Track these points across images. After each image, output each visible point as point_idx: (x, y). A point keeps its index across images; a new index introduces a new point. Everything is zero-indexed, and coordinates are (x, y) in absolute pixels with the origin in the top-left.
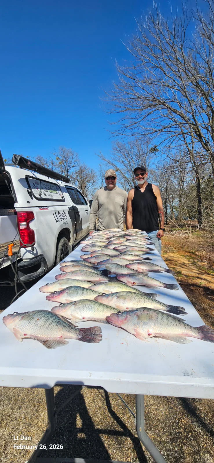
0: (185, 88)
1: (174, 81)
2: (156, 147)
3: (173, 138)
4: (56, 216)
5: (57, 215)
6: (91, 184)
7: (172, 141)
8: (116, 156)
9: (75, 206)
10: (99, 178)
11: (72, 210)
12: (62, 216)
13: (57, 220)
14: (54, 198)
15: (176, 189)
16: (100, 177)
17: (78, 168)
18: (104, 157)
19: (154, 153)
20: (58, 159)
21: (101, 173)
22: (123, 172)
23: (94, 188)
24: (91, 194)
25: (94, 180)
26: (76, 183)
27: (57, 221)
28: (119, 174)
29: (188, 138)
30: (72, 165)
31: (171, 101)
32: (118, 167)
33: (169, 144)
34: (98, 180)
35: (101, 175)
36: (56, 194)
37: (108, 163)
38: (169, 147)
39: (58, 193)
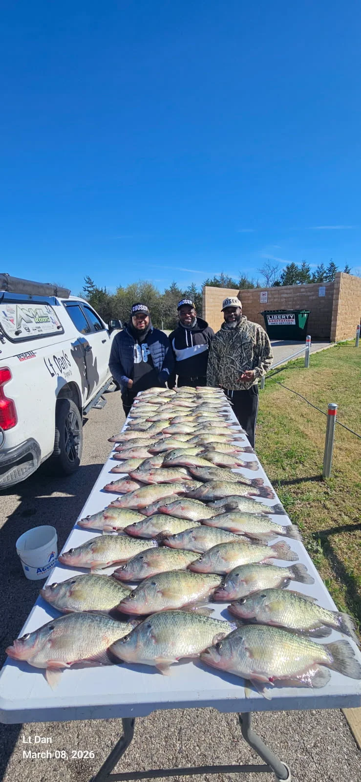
4: (51, 365)
5: (52, 362)
9: (83, 338)
11: (77, 346)
12: (60, 363)
13: (52, 372)
14: (44, 332)
27: (53, 375)
36: (47, 323)
39: (51, 321)
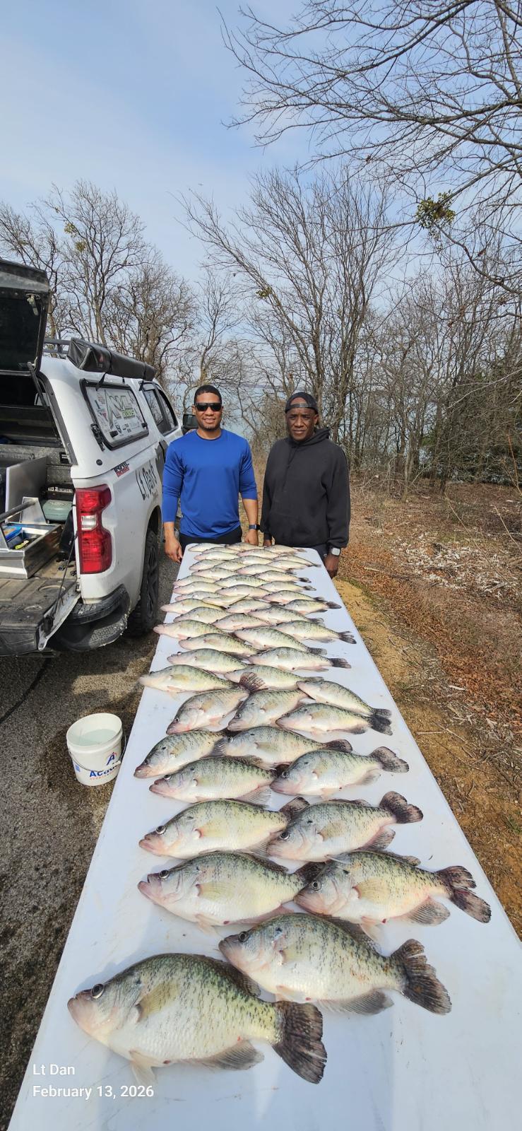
2: (447, 198)
4: (142, 483)
6: (176, 332)
10: (204, 318)
16: (207, 314)
17: (135, 273)
18: (221, 234)
20: (71, 229)
21: (211, 301)
22: (284, 302)
23: (186, 345)
24: (177, 363)
25: (189, 321)
26: (131, 323)
28: (270, 307)
30: (121, 258)
32: (270, 284)
34: (199, 323)
35: (211, 308)
37: (234, 259)
39: (136, 415)
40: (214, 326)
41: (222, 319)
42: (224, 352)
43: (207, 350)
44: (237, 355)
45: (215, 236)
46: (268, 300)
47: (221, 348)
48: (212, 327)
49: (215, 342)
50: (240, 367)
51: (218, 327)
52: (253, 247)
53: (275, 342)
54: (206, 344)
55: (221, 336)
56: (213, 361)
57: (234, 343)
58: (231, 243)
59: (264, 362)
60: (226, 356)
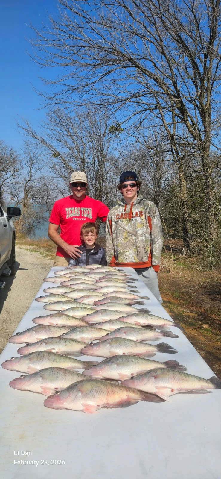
0: (161, 41)
1: (145, 28)
2: (119, 125)
3: (145, 114)
7: (143, 118)
8: (54, 132)
10: (25, 166)
15: (150, 191)
16: (26, 164)
18: (33, 132)
19: (116, 135)
21: (28, 157)
22: (66, 158)
25: (16, 168)
28: (60, 161)
29: (167, 114)
31: (141, 58)
32: (58, 151)
33: (138, 123)
34: (22, 169)
35: (28, 161)
37: (40, 142)
38: (139, 127)
40: (31, 170)
41: (35, 166)
42: (37, 183)
43: (27, 182)
44: (45, 184)
45: (30, 133)
46: (58, 157)
47: (35, 181)
48: (30, 170)
49: (32, 178)
50: (47, 190)
51: (33, 171)
52: (49, 136)
53: (64, 176)
54: (27, 179)
55: (35, 175)
56: (31, 188)
57: (42, 178)
58: (38, 135)
59: (59, 186)
60: (39, 185)
